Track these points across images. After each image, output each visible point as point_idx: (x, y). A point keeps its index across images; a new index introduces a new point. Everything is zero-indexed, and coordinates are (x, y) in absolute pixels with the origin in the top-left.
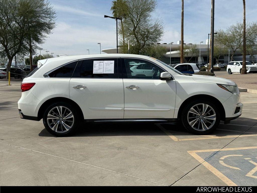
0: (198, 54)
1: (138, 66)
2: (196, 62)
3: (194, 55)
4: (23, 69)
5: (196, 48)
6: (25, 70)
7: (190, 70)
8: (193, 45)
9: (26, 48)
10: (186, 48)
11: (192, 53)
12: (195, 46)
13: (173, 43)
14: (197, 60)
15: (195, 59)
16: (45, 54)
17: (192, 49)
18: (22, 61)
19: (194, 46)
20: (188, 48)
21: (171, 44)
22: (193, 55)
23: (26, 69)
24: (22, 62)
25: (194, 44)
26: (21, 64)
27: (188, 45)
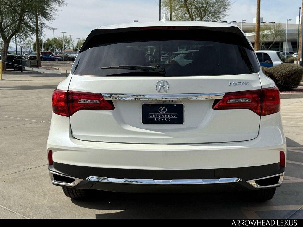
0: (283, 38)
1: (186, 54)
2: (281, 50)
3: (278, 39)
4: (29, 57)
5: (281, 29)
6: (30, 58)
7: (266, 62)
8: (276, 24)
9: (30, 27)
10: (265, 28)
11: (274, 36)
12: (279, 25)
13: (245, 20)
14: (282, 47)
15: (279, 44)
16: (61, 37)
17: (274, 30)
18: (28, 45)
19: (277, 26)
20: (268, 29)
21: (243, 22)
22: (275, 38)
23: (33, 58)
24: (28, 47)
25: (278, 23)
26: (28, 50)
27: (269, 25)
